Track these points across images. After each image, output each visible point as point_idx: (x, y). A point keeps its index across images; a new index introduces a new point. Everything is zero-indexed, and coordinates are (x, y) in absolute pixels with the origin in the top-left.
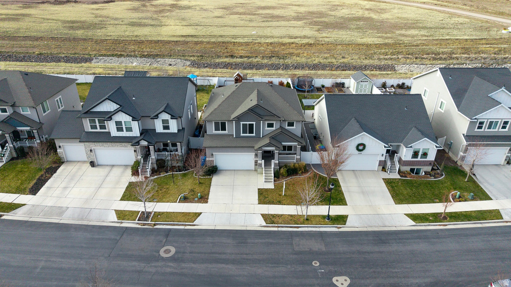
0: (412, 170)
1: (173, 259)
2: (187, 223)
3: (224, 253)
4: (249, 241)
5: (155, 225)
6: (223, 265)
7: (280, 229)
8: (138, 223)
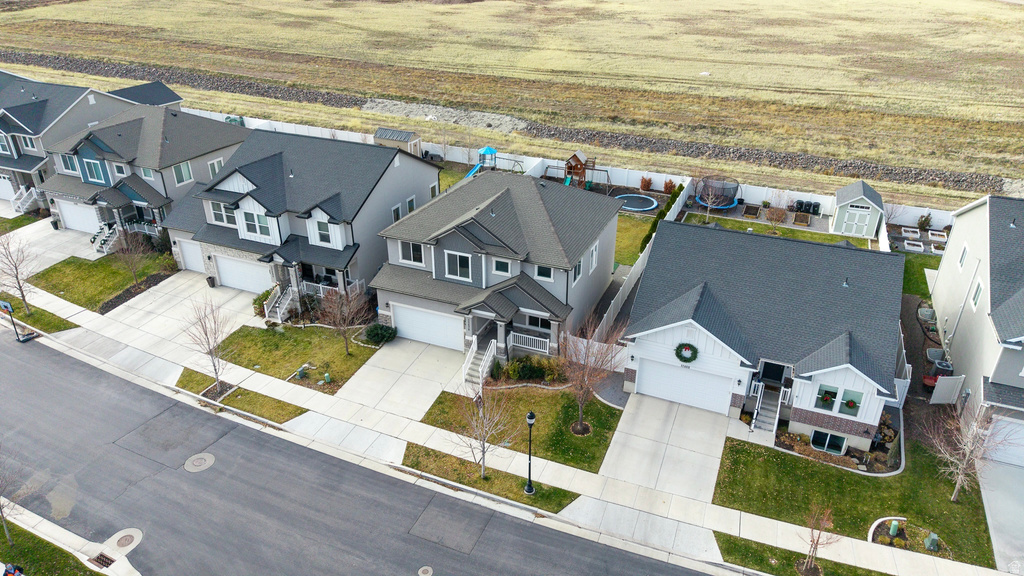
0: (819, 439)
1: (196, 478)
2: (270, 422)
3: (282, 496)
4: (345, 487)
5: (221, 410)
6: (262, 517)
7: (419, 482)
8: (200, 401)
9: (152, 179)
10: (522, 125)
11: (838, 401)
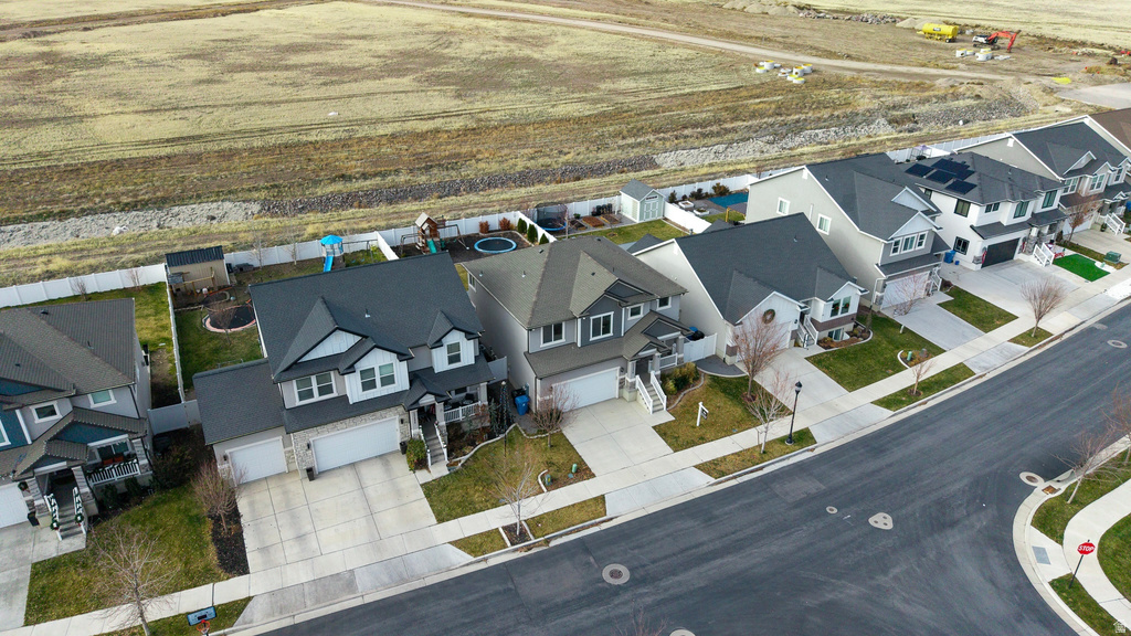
0: (830, 335)
1: (635, 582)
2: (598, 520)
3: (702, 544)
4: (717, 513)
5: (547, 541)
6: (719, 561)
7: (740, 480)
8: (516, 550)
9: (113, 401)
10: (256, 208)
11: (841, 306)
